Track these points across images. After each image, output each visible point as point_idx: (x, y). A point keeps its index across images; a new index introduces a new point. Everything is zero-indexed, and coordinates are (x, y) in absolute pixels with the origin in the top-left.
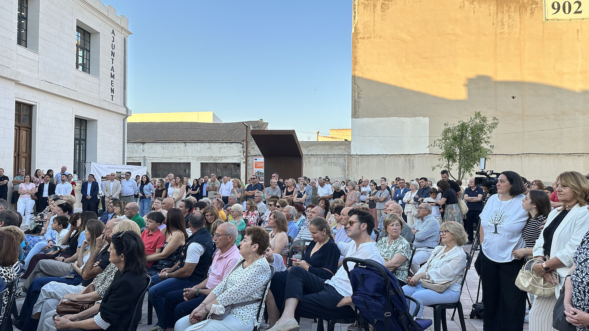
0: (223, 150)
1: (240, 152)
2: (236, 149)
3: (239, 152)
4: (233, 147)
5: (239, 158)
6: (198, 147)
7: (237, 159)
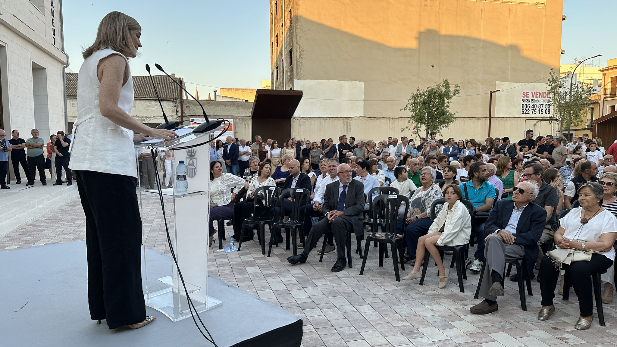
0: (151, 109)
1: (173, 112)
2: (168, 107)
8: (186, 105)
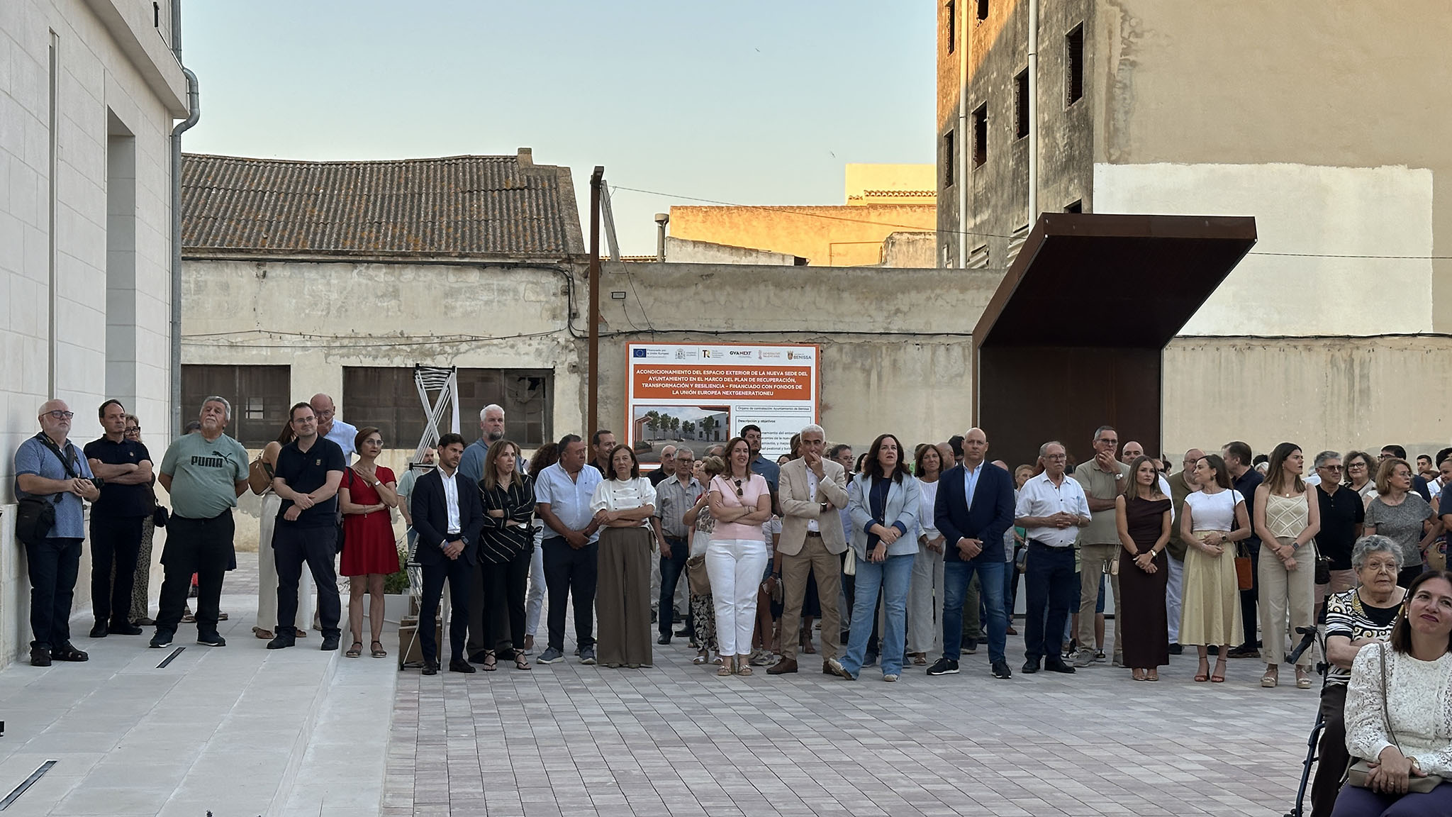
0: (462, 304)
1: (554, 317)
2: (533, 299)
3: (546, 315)
4: (516, 291)
5: (545, 345)
6: (329, 284)
7: (539, 353)
8: (611, 283)
